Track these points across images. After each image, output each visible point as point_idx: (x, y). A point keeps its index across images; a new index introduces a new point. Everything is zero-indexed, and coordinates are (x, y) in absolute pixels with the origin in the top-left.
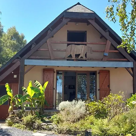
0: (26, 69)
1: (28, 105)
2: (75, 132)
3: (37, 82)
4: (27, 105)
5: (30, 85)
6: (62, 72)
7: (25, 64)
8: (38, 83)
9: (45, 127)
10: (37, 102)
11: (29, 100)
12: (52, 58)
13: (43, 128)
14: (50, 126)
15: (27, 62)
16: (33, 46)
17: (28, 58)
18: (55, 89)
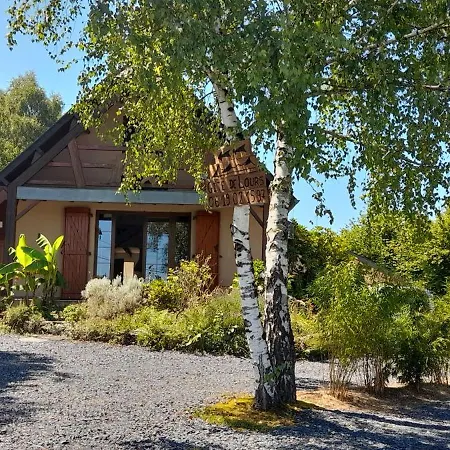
0: (20, 208)
1: (21, 286)
2: (106, 335)
3: (42, 236)
4: (18, 287)
5: (21, 243)
6: (110, 216)
7: (18, 197)
8: (45, 238)
9: (48, 328)
10: (41, 280)
11: (20, 275)
12: (79, 185)
13: (45, 331)
14: (58, 326)
15: (23, 193)
16: (36, 157)
17: (26, 184)
18: (93, 253)
